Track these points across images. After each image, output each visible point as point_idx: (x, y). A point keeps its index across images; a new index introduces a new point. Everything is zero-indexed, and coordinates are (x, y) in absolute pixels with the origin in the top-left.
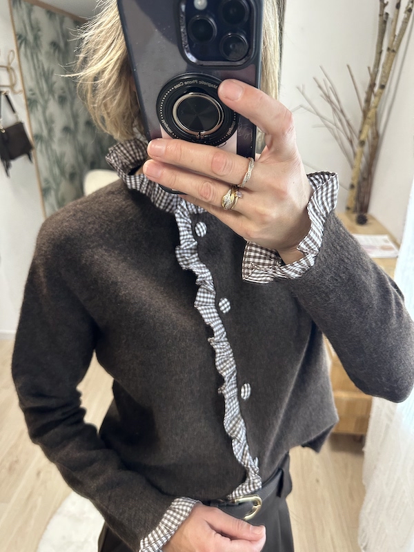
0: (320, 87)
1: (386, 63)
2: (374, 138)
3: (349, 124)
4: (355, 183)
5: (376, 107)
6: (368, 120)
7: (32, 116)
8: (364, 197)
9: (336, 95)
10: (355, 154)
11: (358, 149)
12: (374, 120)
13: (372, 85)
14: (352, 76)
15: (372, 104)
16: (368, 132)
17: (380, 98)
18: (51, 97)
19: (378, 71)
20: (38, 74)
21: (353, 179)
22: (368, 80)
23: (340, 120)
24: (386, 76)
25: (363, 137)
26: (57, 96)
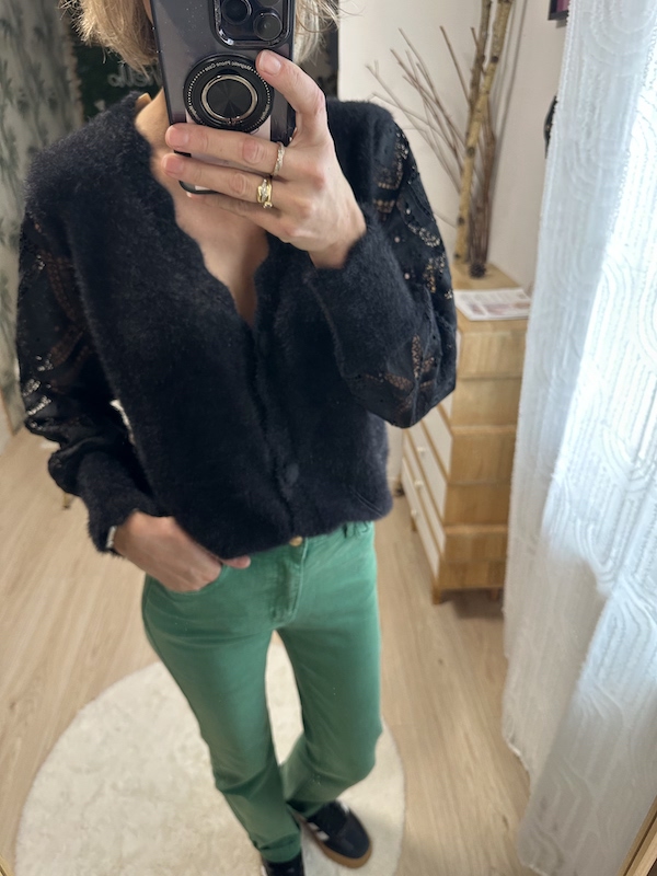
0: (401, 64)
1: (497, 22)
2: (488, 144)
3: (449, 123)
4: (465, 215)
5: (488, 92)
6: (477, 115)
8: (480, 238)
9: (427, 76)
10: (462, 169)
11: (465, 162)
12: (486, 115)
13: (480, 59)
14: (449, 45)
15: (483, 89)
16: (479, 133)
17: (492, 79)
19: (487, 35)
21: (461, 209)
22: (472, 51)
23: (436, 116)
24: (499, 42)
25: (471, 142)
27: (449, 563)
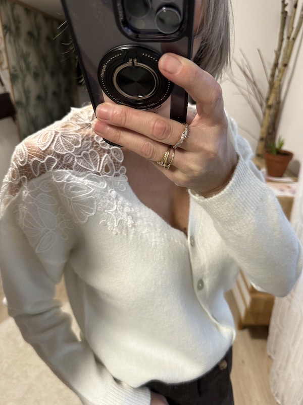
0: (238, 65)
1: (286, 48)
2: (277, 104)
3: (260, 93)
4: (264, 136)
5: (280, 80)
6: (274, 90)
7: (14, 87)
9: (251, 71)
12: (278, 90)
13: (276, 65)
14: (261, 57)
18: (28, 73)
19: (280, 53)
20: (19, 56)
21: (262, 133)
23: (253, 90)
24: (288, 57)
25: (270, 102)
26: (32, 73)
27: (251, 312)
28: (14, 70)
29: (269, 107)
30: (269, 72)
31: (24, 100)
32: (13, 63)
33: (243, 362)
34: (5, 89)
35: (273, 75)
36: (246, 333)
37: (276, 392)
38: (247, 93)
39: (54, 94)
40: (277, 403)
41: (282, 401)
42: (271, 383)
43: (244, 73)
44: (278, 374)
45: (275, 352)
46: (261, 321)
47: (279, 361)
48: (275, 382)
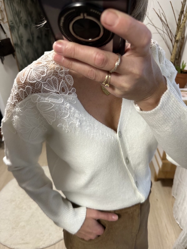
2: (182, 39)
3: (170, 32)
6: (180, 30)
7: (12, 34)
9: (165, 17)
12: (183, 30)
13: (182, 11)
15: (182, 21)
18: (20, 25)
19: (185, 4)
20: (14, 13)
21: (172, 59)
23: (167, 30)
25: (177, 38)
26: (23, 24)
27: (162, 171)
28: (11, 23)
29: (177, 41)
30: (177, 17)
31: (19, 43)
32: (11, 18)
33: (157, 200)
34: (6, 36)
35: (180, 20)
36: (159, 183)
37: (176, 218)
38: (162, 32)
39: (38, 37)
40: (177, 223)
41: (180, 223)
42: (173, 212)
43: (161, 19)
44: (178, 207)
45: (176, 195)
46: (168, 176)
47: (179, 200)
48: (176, 212)
